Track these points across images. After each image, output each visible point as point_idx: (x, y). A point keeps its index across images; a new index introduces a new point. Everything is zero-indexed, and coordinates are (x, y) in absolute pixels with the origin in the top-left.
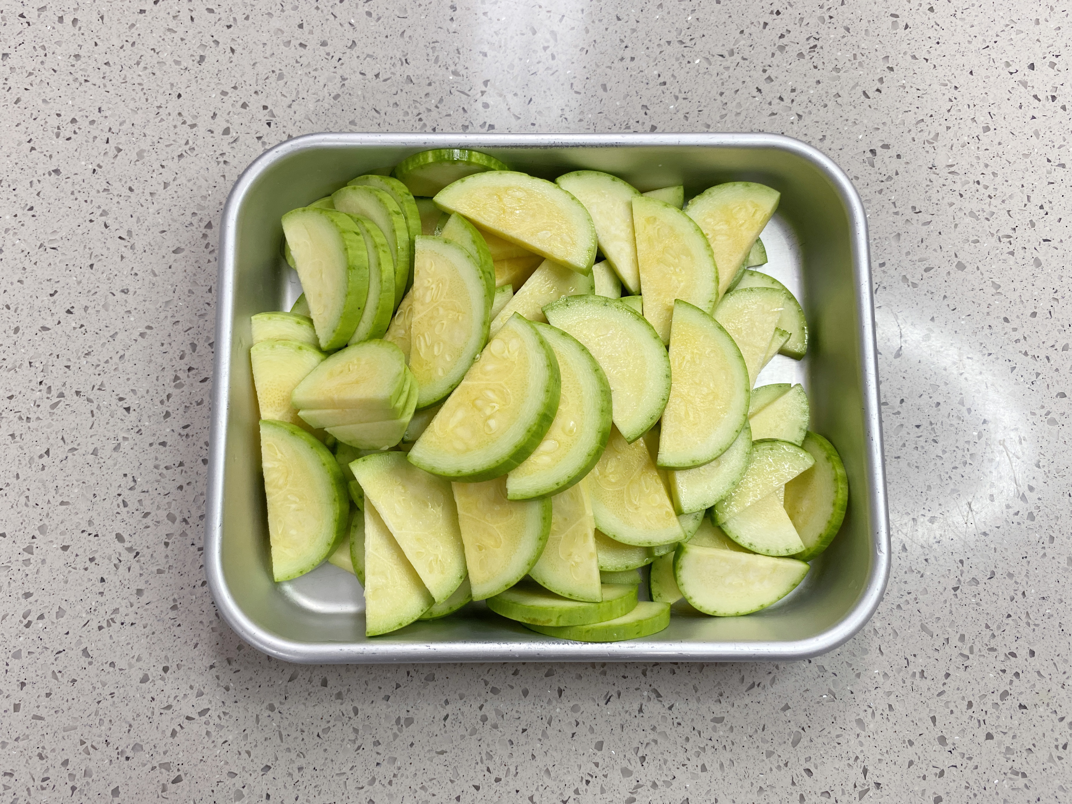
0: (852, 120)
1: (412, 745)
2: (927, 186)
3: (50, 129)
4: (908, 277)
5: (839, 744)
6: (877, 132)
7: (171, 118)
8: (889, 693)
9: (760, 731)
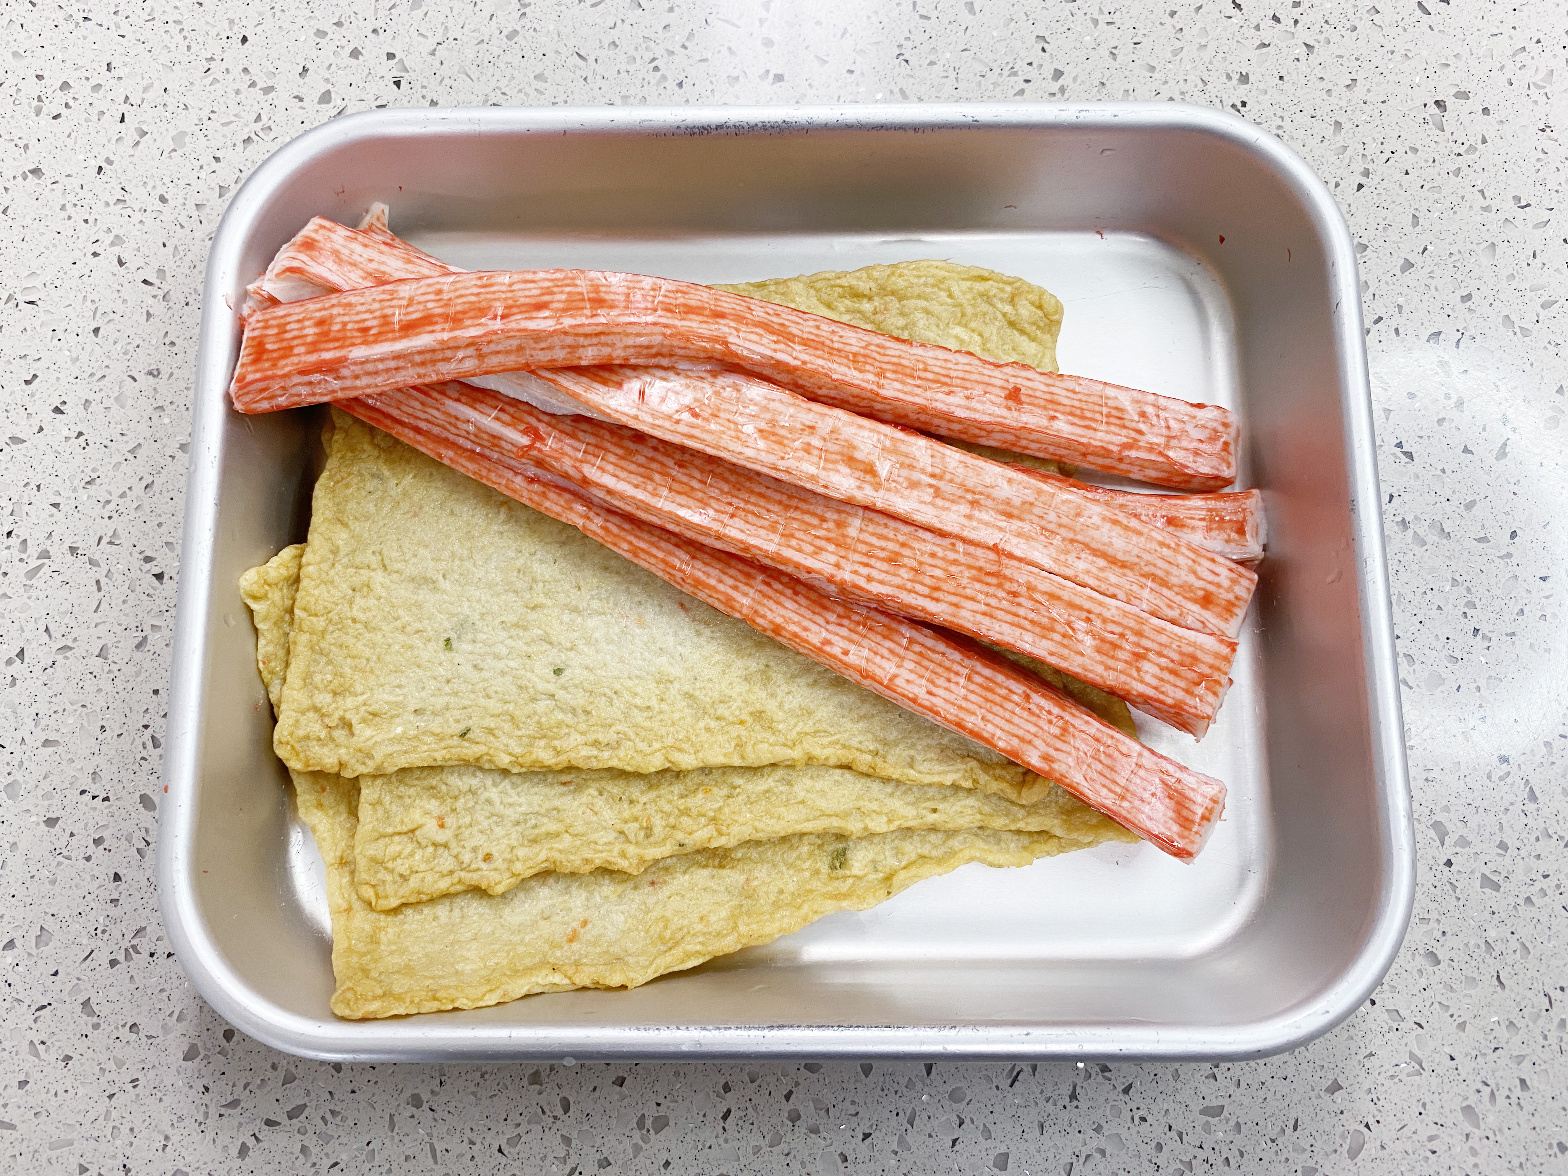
0: (1400, 51)
1: (667, 1164)
2: (1538, 160)
3: (24, 101)
4: (1513, 318)
5: (1434, 1152)
6: (1446, 71)
7: (230, 77)
8: (1520, 1059)
9: (1289, 1131)
